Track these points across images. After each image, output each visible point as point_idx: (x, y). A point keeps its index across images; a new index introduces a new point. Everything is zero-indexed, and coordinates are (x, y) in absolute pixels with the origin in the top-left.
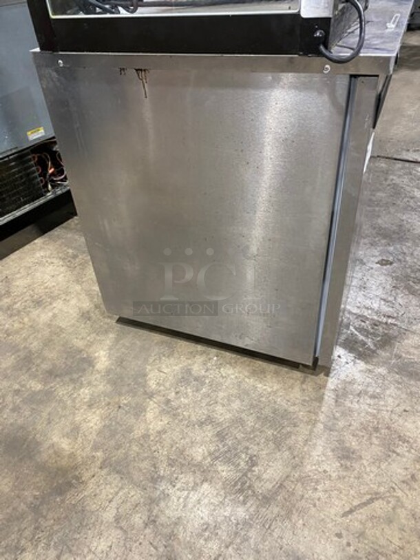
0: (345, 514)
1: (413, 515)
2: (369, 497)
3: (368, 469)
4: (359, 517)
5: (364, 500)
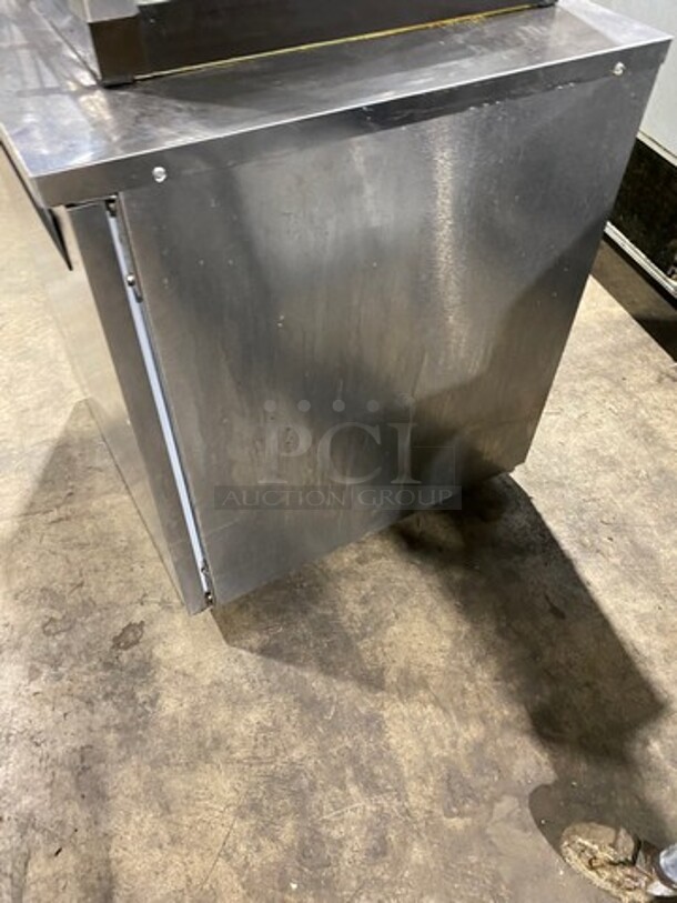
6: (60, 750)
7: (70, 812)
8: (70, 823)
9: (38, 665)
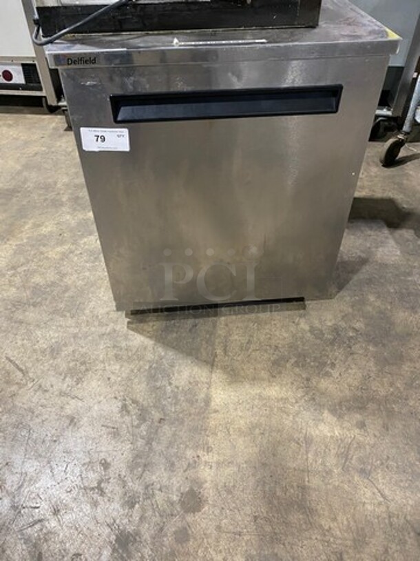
0: (8, 358)
1: (14, 395)
2: (24, 368)
3: (46, 364)
4: (8, 365)
5: (21, 366)
6: (374, 369)
7: (407, 369)
8: (412, 369)
9: (323, 372)
